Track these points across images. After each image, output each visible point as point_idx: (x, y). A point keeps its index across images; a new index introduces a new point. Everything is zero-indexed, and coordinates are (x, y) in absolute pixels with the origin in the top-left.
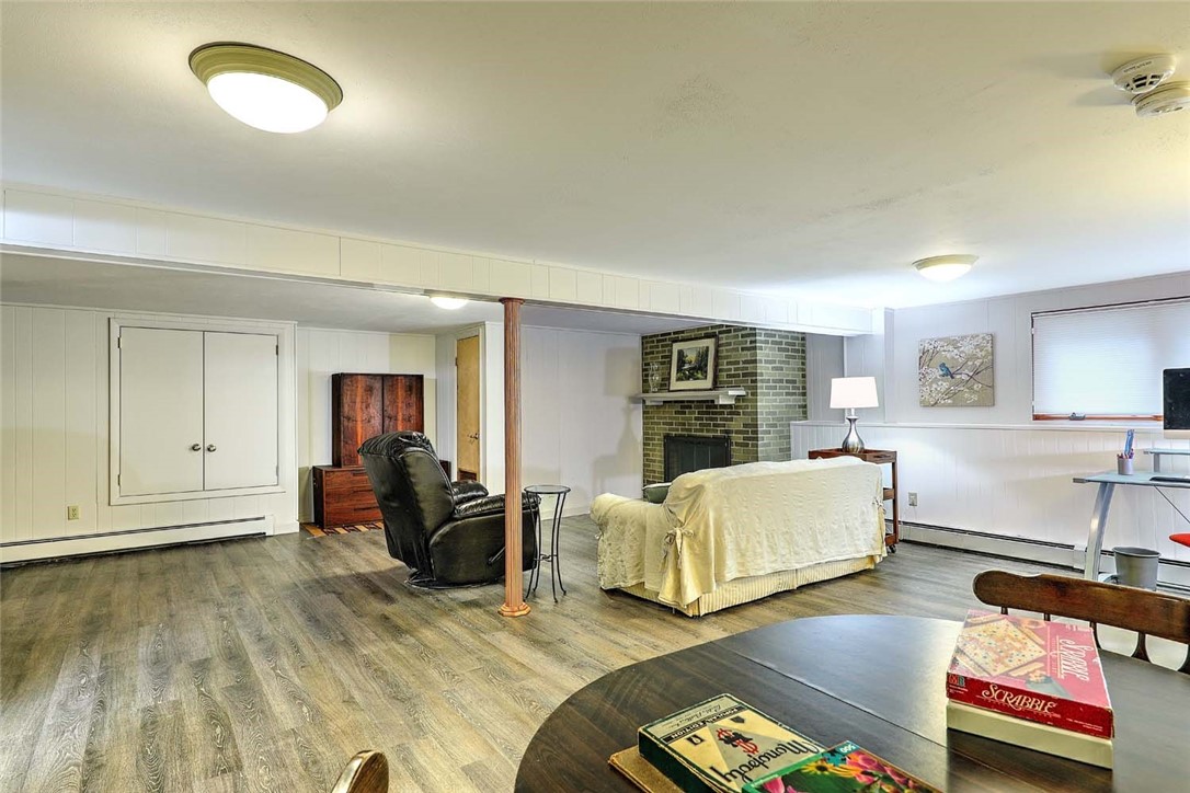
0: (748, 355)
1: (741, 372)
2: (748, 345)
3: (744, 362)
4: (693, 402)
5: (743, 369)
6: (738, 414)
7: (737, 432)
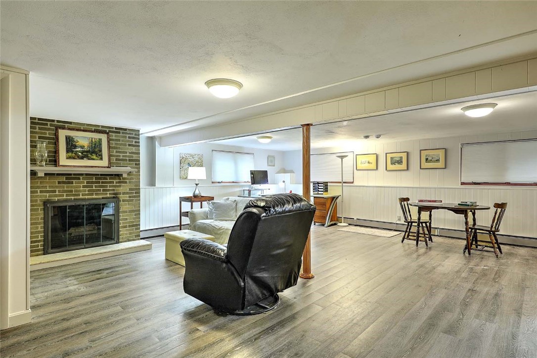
0: (134, 149)
1: (128, 158)
2: (134, 143)
3: (130, 153)
4: (82, 174)
5: (129, 156)
6: (126, 183)
7: (124, 193)
